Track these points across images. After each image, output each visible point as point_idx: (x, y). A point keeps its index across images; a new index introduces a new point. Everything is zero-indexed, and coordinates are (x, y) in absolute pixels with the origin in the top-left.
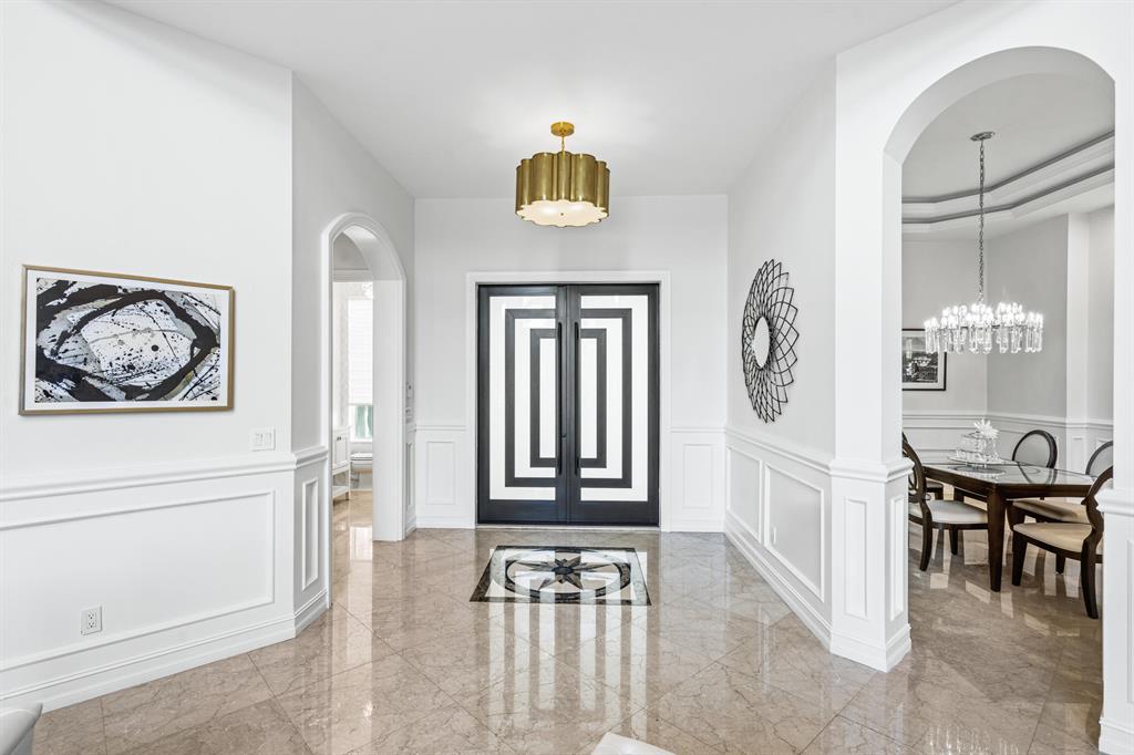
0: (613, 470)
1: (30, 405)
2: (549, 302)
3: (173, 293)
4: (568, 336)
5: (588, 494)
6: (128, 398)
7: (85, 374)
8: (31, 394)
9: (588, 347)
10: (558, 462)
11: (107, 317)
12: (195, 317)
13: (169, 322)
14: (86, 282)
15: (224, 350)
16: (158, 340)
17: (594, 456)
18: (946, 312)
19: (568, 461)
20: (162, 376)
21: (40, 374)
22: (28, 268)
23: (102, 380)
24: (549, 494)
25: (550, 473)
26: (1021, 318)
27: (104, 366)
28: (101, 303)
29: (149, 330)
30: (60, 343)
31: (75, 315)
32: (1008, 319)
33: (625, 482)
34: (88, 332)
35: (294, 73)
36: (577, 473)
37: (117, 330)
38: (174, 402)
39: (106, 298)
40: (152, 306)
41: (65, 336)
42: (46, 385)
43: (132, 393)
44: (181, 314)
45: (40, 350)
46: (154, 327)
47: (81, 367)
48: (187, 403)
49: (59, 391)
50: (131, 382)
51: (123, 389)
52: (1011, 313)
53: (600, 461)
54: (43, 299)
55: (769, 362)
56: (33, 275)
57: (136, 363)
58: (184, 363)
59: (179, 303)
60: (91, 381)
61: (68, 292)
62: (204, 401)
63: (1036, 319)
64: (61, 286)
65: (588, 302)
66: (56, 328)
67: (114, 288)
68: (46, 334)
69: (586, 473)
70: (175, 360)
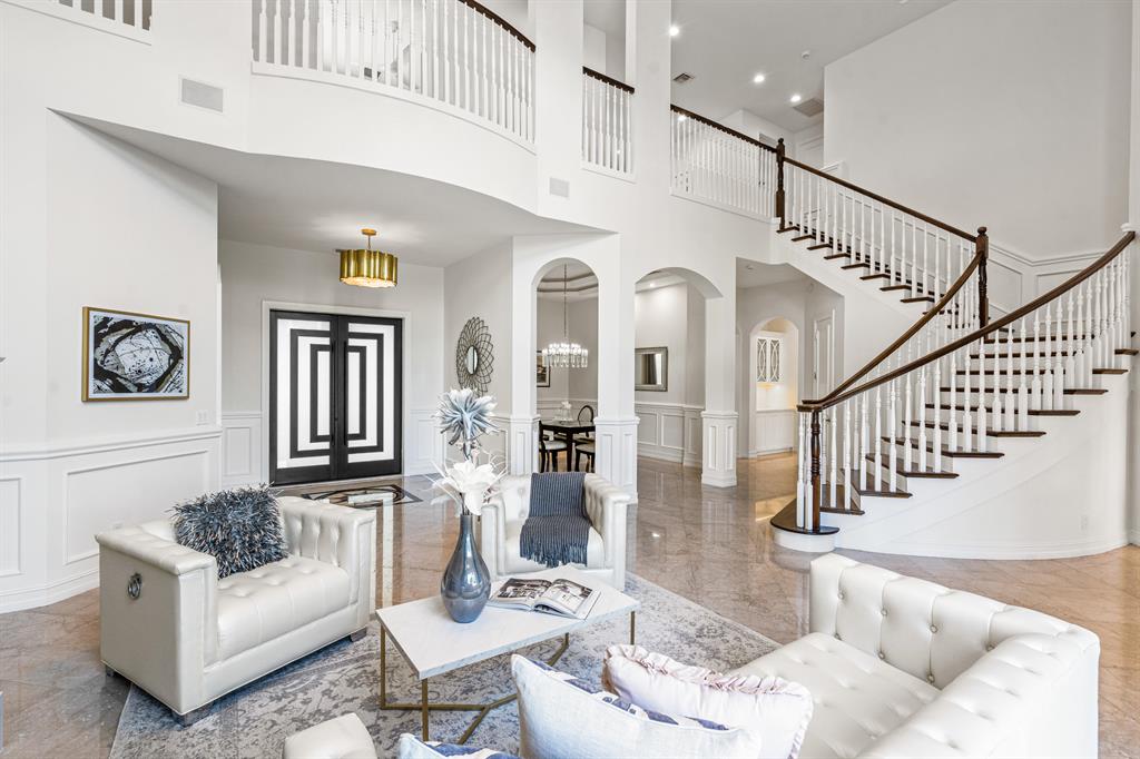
0: (371, 440)
1: (91, 395)
2: (324, 326)
3: (160, 325)
4: (339, 350)
5: (353, 458)
6: (139, 391)
7: (117, 375)
8: (92, 388)
9: (354, 358)
10: (331, 438)
11: (128, 340)
12: (171, 340)
13: (157, 343)
14: (117, 318)
15: (185, 361)
16: (153, 355)
17: (358, 432)
18: (551, 346)
19: (339, 436)
20: (155, 377)
21: (96, 377)
22: (89, 309)
23: (126, 379)
24: (325, 460)
25: (325, 445)
26: (579, 351)
27: (127, 371)
28: (125, 331)
29: (148, 348)
30: (105, 357)
31: (112, 339)
32: (574, 352)
33: (379, 448)
34: (119, 349)
35: (219, 185)
36: (346, 444)
37: (133, 348)
38: (161, 394)
39: (128, 328)
40: (150, 333)
41: (108, 351)
42: (99, 383)
43: (140, 387)
44: (164, 338)
45: (95, 360)
46: (151, 346)
47: (115, 371)
48: (167, 394)
49: (105, 387)
50: (139, 381)
51: (136, 385)
52: (577, 349)
53: (362, 435)
54: (97, 328)
55: (476, 372)
56: (92, 313)
57: (143, 369)
58: (165, 369)
59: (163, 332)
60: (121, 380)
61: (109, 324)
62: (175, 393)
63: (586, 352)
64: (106, 320)
65: (354, 328)
66: (103, 347)
67: (131, 322)
68: (99, 350)
69: (352, 444)
70: (161, 367)
